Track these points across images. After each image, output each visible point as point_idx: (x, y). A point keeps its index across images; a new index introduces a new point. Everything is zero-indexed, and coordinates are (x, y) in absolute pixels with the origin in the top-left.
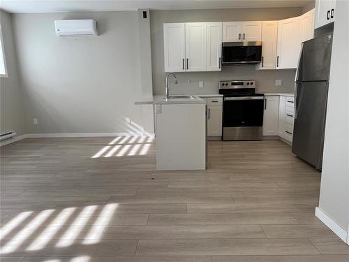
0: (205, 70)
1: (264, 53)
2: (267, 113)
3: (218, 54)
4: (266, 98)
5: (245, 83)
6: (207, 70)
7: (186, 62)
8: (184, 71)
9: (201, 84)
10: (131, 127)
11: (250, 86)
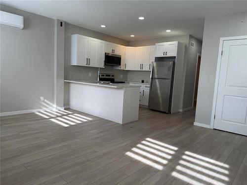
3: (103, 59)
7: (88, 61)
10: (45, 105)
11: (113, 77)
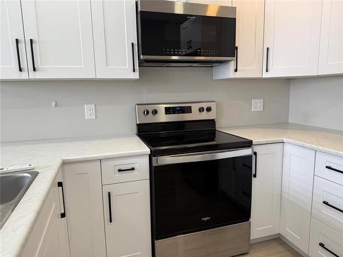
0: (91, 76)
1: (242, 39)
2: (259, 187)
3: (129, 32)
4: (256, 149)
5: (195, 108)
6: (99, 76)
7: (26, 50)
8: (24, 76)
9: (89, 111)
11: (205, 116)
